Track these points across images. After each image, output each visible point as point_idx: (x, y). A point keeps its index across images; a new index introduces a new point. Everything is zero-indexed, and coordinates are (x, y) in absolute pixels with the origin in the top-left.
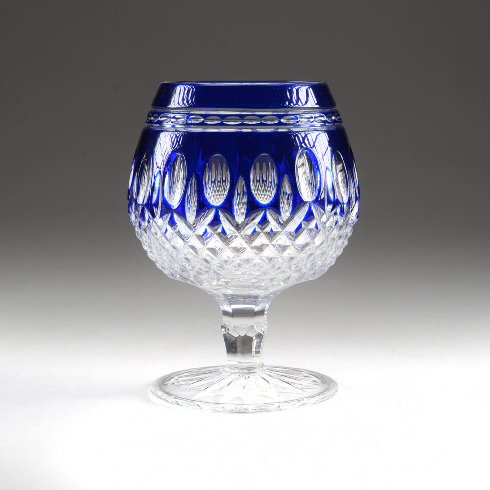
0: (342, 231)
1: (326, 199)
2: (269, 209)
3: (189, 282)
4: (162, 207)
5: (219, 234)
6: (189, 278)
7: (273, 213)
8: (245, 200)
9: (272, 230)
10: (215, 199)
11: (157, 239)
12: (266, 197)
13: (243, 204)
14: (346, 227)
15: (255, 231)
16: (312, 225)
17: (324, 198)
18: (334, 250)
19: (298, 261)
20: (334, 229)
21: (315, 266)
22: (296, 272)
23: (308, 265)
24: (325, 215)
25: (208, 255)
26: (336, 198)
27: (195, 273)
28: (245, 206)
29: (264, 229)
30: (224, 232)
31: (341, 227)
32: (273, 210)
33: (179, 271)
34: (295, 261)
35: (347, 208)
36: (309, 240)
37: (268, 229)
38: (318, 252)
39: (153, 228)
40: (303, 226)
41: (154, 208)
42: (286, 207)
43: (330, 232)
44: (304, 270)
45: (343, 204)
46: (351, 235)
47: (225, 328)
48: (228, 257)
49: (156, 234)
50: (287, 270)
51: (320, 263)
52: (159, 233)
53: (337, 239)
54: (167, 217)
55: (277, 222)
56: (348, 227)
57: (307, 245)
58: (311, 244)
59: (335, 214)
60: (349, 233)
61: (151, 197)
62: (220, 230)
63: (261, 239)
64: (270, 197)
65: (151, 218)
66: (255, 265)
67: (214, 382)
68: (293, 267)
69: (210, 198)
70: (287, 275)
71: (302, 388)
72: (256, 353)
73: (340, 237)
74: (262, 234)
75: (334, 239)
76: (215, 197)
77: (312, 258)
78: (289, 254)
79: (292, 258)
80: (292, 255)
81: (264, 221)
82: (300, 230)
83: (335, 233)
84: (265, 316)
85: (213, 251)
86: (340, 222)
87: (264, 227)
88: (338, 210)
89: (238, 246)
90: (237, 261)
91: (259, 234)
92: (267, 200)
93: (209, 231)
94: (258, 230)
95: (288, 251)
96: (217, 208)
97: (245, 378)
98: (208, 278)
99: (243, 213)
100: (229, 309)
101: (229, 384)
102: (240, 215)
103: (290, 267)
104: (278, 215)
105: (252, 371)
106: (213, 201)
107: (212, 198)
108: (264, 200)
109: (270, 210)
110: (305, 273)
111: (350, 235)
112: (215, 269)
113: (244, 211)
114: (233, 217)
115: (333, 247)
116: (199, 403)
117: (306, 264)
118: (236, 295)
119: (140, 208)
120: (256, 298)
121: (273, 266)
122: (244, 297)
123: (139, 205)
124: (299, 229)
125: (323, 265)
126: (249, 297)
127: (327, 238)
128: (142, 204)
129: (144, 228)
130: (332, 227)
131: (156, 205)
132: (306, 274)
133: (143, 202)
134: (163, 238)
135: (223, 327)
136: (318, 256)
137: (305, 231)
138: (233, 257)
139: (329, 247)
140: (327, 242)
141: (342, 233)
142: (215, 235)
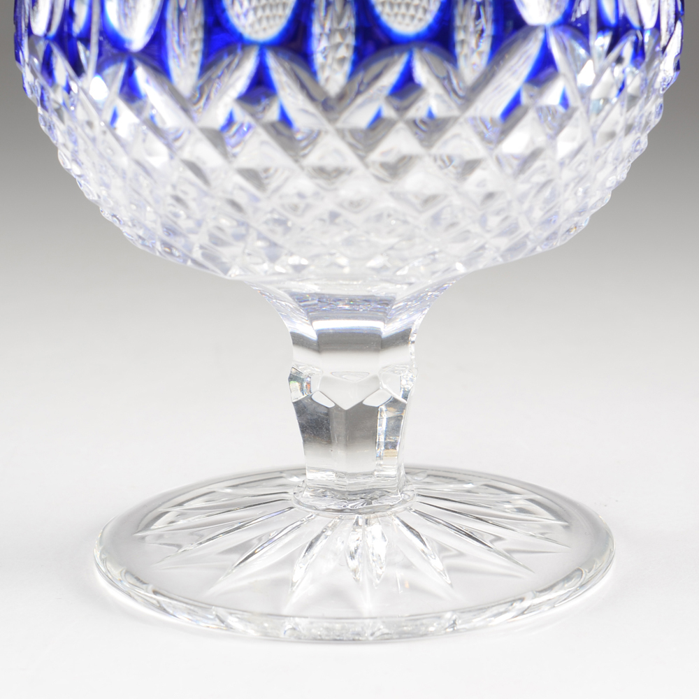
0: (635, 111)
1: (593, 16)
2: (421, 48)
3: (189, 263)
4: (100, 44)
5: (272, 128)
6: (190, 250)
7: (435, 60)
8: (349, 21)
9: (430, 115)
10: (260, 20)
11: (94, 140)
12: (412, 11)
13: (343, 33)
14: (647, 99)
15: (378, 118)
16: (552, 96)
17: (588, 13)
18: (610, 168)
19: (509, 203)
20: (613, 106)
21: (556, 214)
22: (503, 233)
23: (538, 214)
24: (590, 63)
25: (242, 189)
26: (621, 11)
27: (205, 240)
28: (351, 40)
29: (407, 108)
30: (285, 119)
31: (633, 99)
32: (433, 51)
33: (160, 232)
34: (497, 204)
35: (653, 42)
36: (541, 140)
37: (418, 111)
38: (567, 174)
39: (79, 108)
40: (525, 99)
41: (81, 47)
42: (473, 41)
43: (603, 114)
44: (525, 228)
45: (642, 30)
46: (658, 120)
47: (301, 381)
48: (301, 195)
49: (90, 124)
50: (476, 229)
51: (571, 206)
52: (96, 122)
53: (623, 133)
54: (116, 73)
55: (444, 87)
56: (653, 97)
57: (535, 155)
58: (548, 153)
59: (619, 60)
60: (653, 117)
61: (69, 15)
62: (273, 114)
63: (400, 141)
64: (425, 11)
65: (72, 79)
66: (379, 217)
67: (272, 535)
68: (493, 221)
69: (246, 15)
70: (476, 243)
71: (510, 551)
72: (386, 448)
73: (629, 129)
74: (401, 125)
75: (612, 135)
76: (260, 13)
77: (547, 193)
78: (481, 184)
79: (490, 196)
80: (490, 188)
81: (406, 86)
82: (517, 112)
83: (617, 116)
84: (411, 348)
85: (254, 176)
86: (633, 85)
87: (406, 103)
88: (627, 48)
89: (331, 162)
90: (327, 204)
91: (391, 124)
92: (416, 21)
93: (241, 116)
94: (388, 112)
95: (478, 175)
96: (264, 47)
97: (357, 523)
98: (243, 252)
99: (342, 60)
100: (310, 331)
101: (311, 546)
102: (336, 66)
103: (483, 221)
104: (449, 67)
105: (374, 504)
106: (252, 25)
107: (251, 16)
108: (407, 20)
109: (426, 52)
110: (527, 236)
111: (655, 121)
112: (264, 229)
113: (346, 52)
114: (313, 73)
115: (610, 159)
116: (221, 612)
117: (531, 209)
118: (331, 296)
119: (41, 47)
120: (386, 302)
121: (436, 219)
122: (352, 301)
123: (38, 38)
124: (513, 108)
125: (580, 212)
126: (367, 300)
127: (594, 133)
128: (46, 36)
129: (56, 106)
130: (607, 100)
131: (85, 38)
132: (531, 237)
133: (49, 28)
134: (109, 137)
135: (293, 378)
136: (567, 185)
137: (531, 115)
138: (316, 194)
139: (597, 157)
140: (594, 144)
141: (635, 118)
142: (260, 130)
